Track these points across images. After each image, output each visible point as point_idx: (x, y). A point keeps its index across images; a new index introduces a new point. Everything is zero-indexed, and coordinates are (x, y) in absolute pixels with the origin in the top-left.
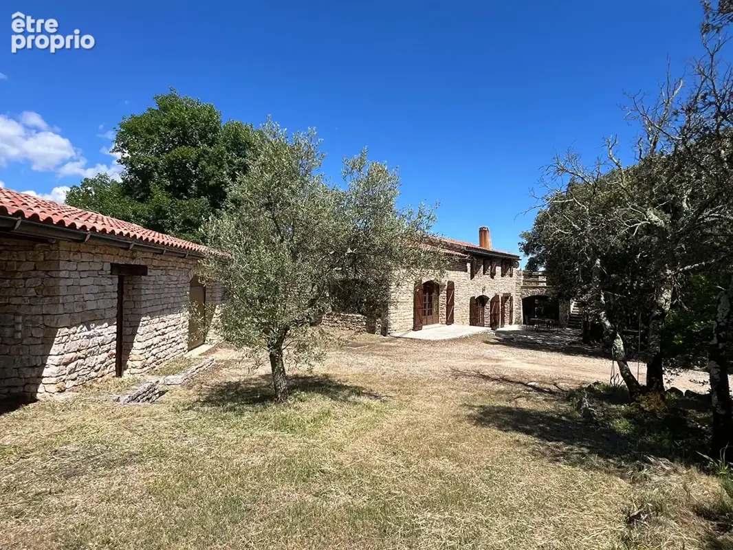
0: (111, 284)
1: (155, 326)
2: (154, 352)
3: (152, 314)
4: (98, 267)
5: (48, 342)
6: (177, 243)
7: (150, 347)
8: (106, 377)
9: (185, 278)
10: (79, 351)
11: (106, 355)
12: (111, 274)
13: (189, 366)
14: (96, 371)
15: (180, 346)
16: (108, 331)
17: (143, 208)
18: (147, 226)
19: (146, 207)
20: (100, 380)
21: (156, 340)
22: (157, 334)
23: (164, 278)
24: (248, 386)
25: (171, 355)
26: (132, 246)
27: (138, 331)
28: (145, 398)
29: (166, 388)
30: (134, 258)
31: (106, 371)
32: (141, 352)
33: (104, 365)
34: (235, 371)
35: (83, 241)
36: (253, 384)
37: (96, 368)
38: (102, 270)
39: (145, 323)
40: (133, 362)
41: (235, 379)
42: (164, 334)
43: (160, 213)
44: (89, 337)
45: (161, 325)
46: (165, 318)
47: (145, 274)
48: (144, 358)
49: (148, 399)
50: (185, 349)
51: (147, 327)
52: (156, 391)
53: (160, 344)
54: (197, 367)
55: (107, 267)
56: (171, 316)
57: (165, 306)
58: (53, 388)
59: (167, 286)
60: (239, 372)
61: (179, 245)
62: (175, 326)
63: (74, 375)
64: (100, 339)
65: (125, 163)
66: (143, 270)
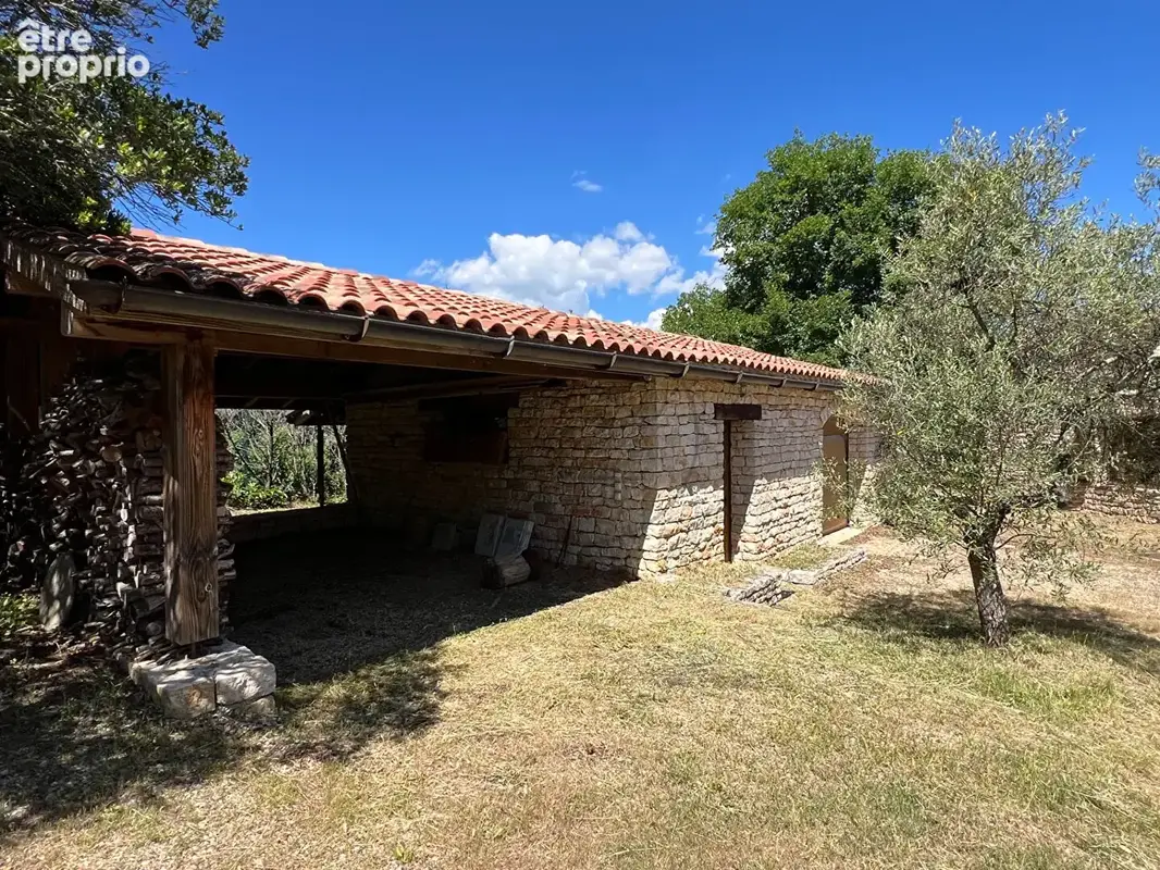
0: (715, 432)
1: (774, 494)
2: (774, 531)
3: (770, 476)
4: (699, 409)
5: (647, 506)
6: (802, 368)
7: (768, 524)
8: (713, 560)
9: (816, 422)
10: (681, 521)
11: (711, 530)
12: (715, 418)
13: (825, 558)
14: (700, 551)
15: (811, 527)
16: (713, 498)
17: (756, 322)
18: (759, 348)
19: (759, 320)
20: (705, 563)
21: (776, 514)
22: (775, 505)
23: (785, 423)
24: (927, 605)
25: (798, 539)
26: (740, 377)
27: (751, 500)
28: (762, 598)
29: (792, 588)
30: (742, 395)
31: (713, 552)
32: (756, 530)
33: (710, 543)
34: (901, 576)
35: (681, 375)
36: (935, 603)
37: (701, 546)
38: (704, 413)
39: (760, 488)
40: (746, 544)
41: (901, 591)
42: (786, 506)
43: (778, 325)
44: (692, 504)
45: (783, 493)
46: (786, 482)
47: (759, 418)
48: (760, 539)
49: (767, 600)
50: (818, 532)
51: (763, 494)
52: (778, 591)
53: (782, 521)
54: (837, 561)
55: (710, 409)
56: (795, 480)
57: (787, 465)
58: (654, 566)
59: (789, 434)
60: (909, 579)
61: (805, 372)
62: (802, 495)
63: (676, 553)
64: (702, 508)
65: (729, 261)
66: (753, 412)
